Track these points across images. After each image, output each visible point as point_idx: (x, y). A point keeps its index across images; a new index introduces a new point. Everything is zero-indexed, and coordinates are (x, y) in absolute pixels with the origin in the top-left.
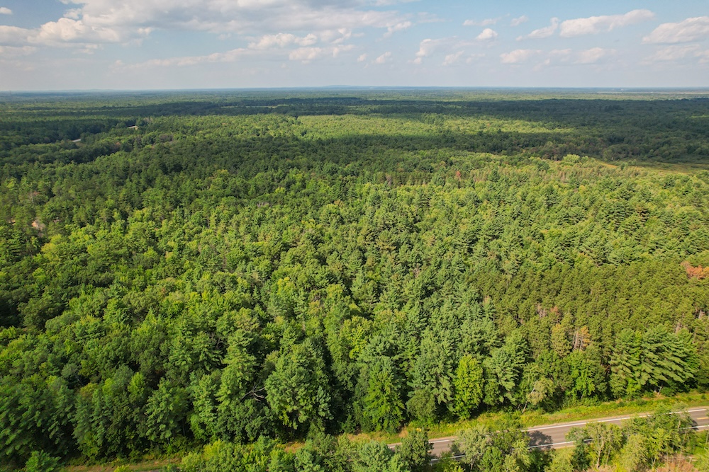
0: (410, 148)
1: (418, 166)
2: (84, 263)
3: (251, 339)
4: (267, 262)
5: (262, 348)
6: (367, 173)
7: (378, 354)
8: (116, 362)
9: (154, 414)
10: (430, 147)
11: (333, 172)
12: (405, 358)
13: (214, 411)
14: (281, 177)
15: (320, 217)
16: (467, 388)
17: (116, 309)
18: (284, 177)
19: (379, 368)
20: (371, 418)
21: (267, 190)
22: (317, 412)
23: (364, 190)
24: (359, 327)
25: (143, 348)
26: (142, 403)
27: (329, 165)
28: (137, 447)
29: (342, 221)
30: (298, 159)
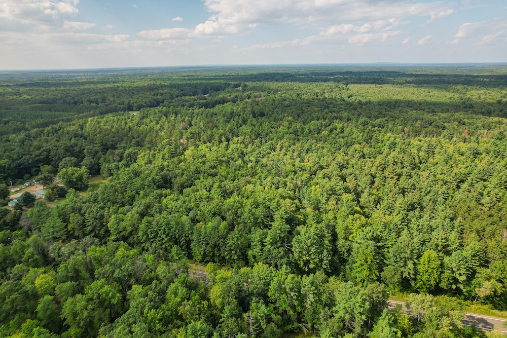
0: (430, 110)
1: (433, 124)
2: (204, 163)
3: (288, 215)
4: (308, 175)
5: (294, 222)
6: (390, 126)
7: (368, 239)
8: (214, 215)
9: (230, 243)
10: (448, 111)
11: (365, 124)
12: (386, 246)
13: (261, 250)
14: (327, 125)
15: (349, 153)
16: (427, 272)
17: (218, 188)
18: (329, 125)
19: (365, 247)
20: (356, 278)
21: (316, 132)
22: (322, 265)
23: (386, 138)
24: (358, 220)
25: (229, 210)
26: (225, 237)
27: (362, 119)
28: (220, 261)
29: (364, 156)
30: (342, 113)
